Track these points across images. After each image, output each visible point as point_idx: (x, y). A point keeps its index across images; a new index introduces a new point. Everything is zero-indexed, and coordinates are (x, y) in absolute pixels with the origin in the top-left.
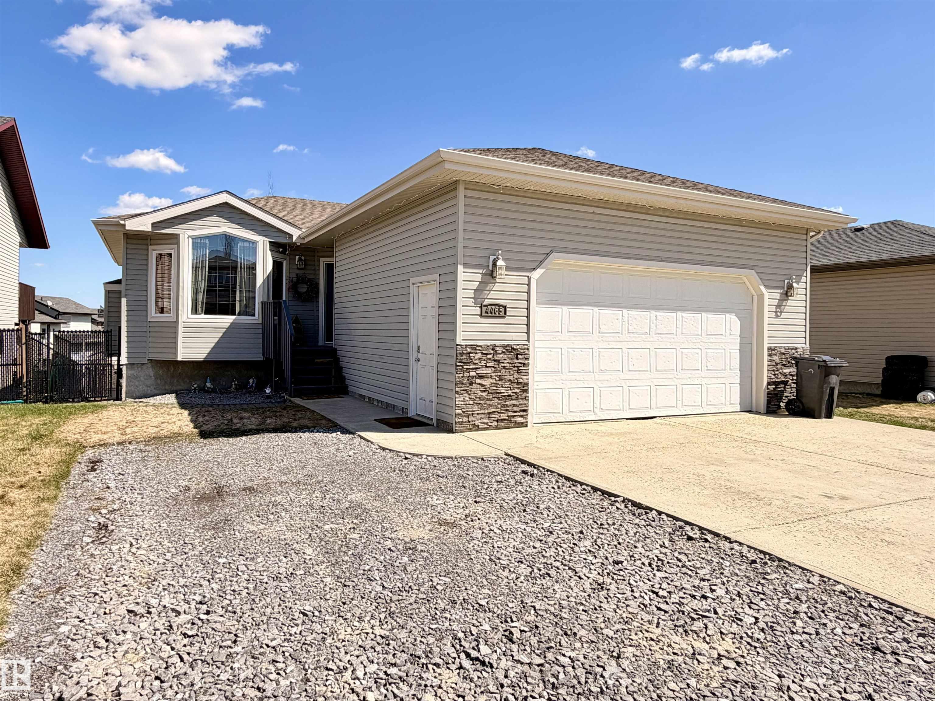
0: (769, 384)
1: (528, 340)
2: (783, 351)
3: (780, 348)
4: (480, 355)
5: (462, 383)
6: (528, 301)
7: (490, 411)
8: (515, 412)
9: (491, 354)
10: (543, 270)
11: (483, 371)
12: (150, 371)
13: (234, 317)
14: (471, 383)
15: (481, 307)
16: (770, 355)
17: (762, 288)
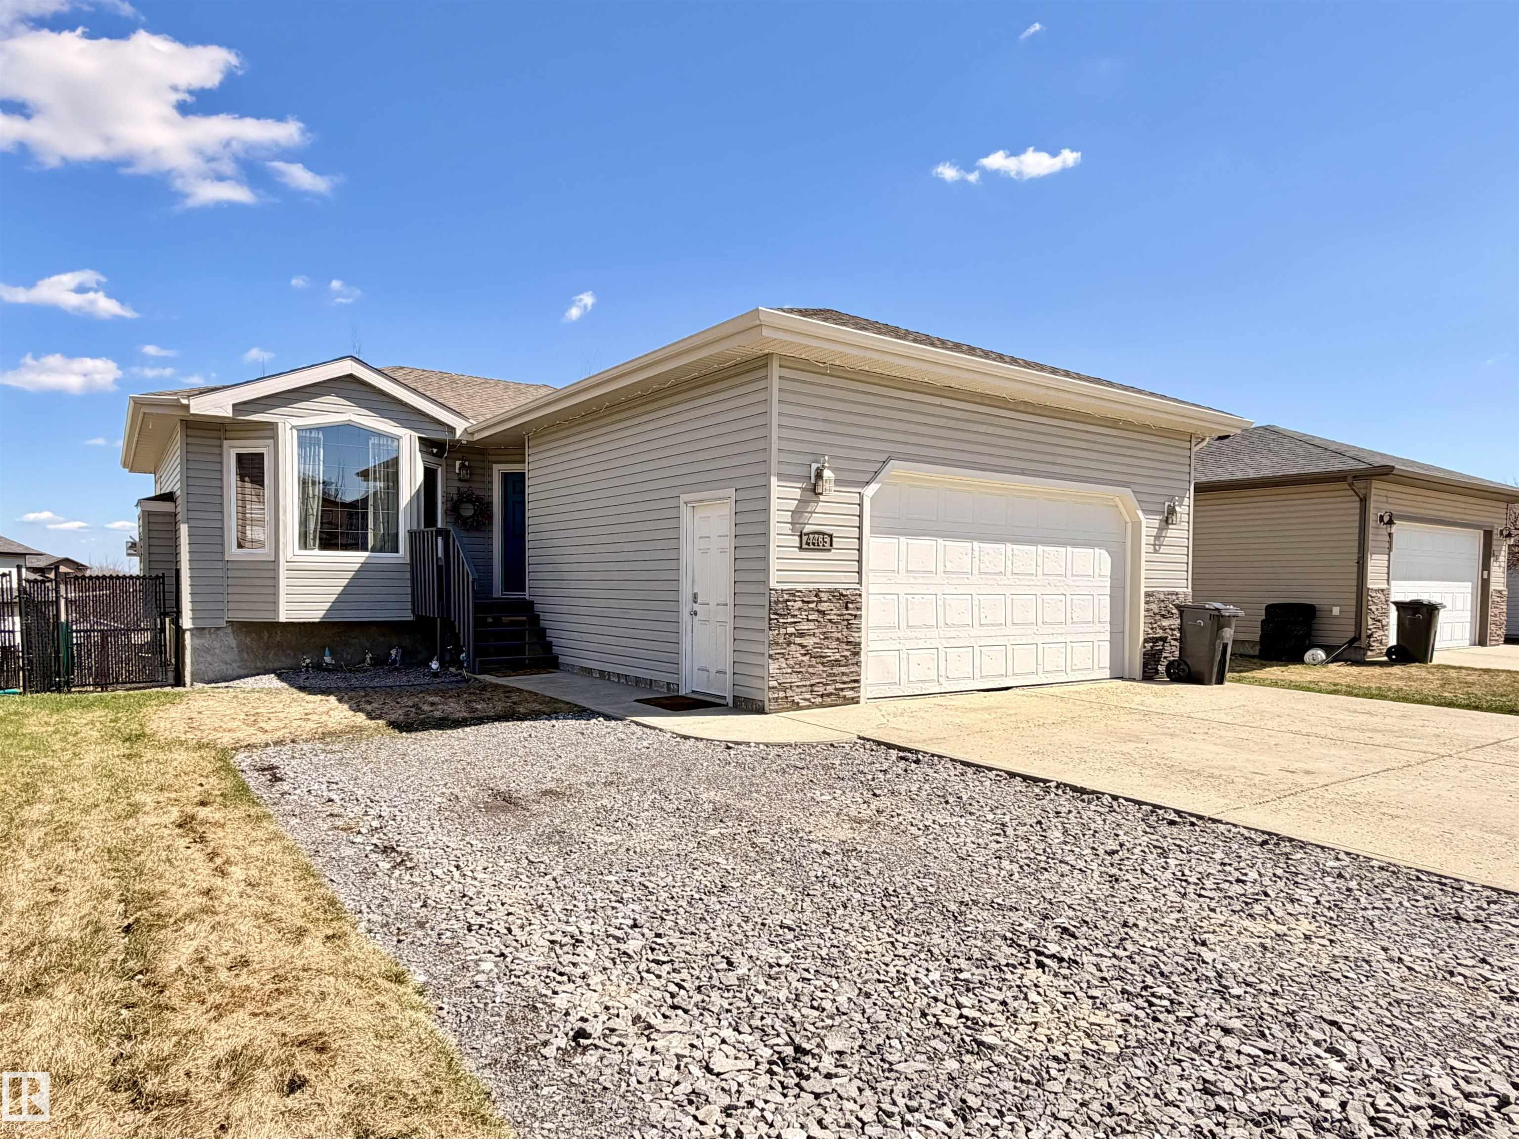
0: (1146, 641)
1: (860, 583)
2: (1162, 597)
3: (1159, 592)
4: (799, 604)
5: (777, 644)
6: (860, 527)
7: (813, 682)
8: (844, 683)
9: (813, 602)
10: (878, 485)
11: (804, 626)
12: (231, 641)
13: (366, 554)
14: (789, 644)
15: (801, 536)
16: (1147, 603)
17: (1140, 513)
